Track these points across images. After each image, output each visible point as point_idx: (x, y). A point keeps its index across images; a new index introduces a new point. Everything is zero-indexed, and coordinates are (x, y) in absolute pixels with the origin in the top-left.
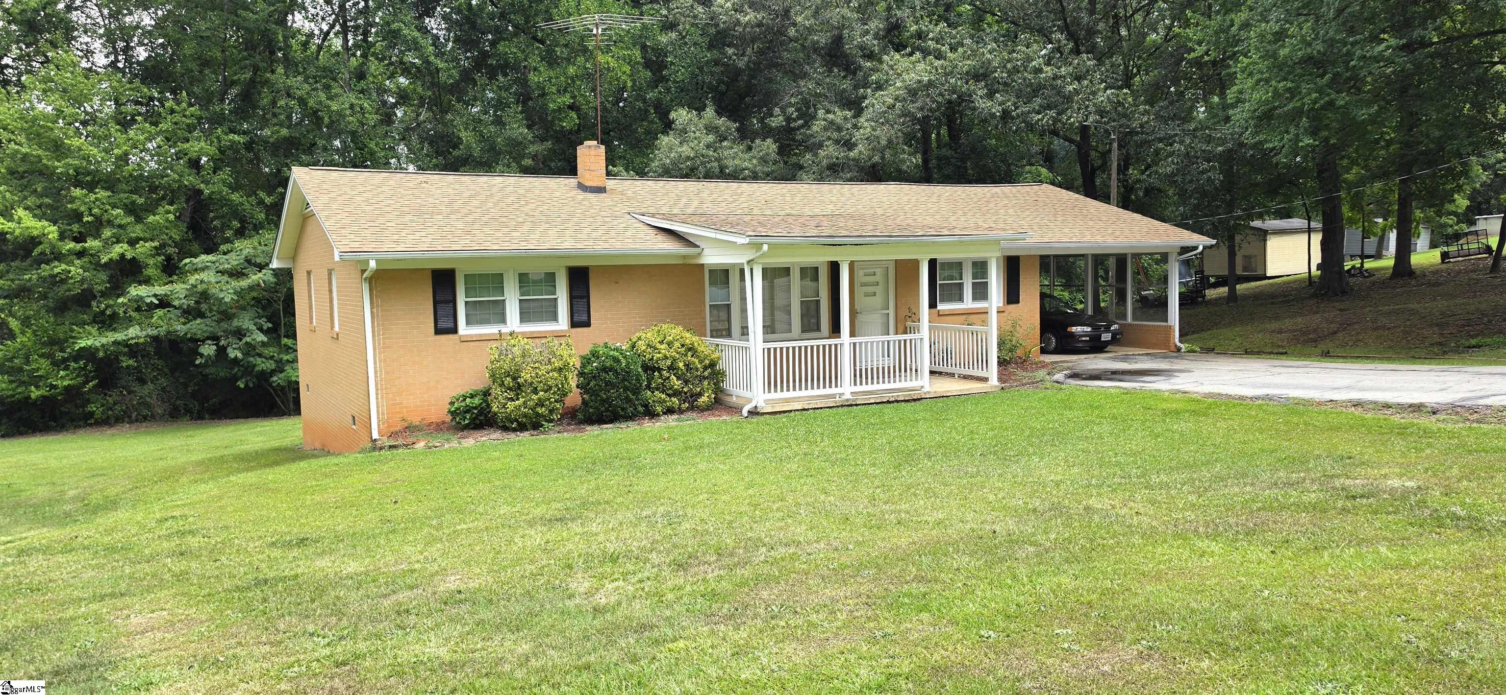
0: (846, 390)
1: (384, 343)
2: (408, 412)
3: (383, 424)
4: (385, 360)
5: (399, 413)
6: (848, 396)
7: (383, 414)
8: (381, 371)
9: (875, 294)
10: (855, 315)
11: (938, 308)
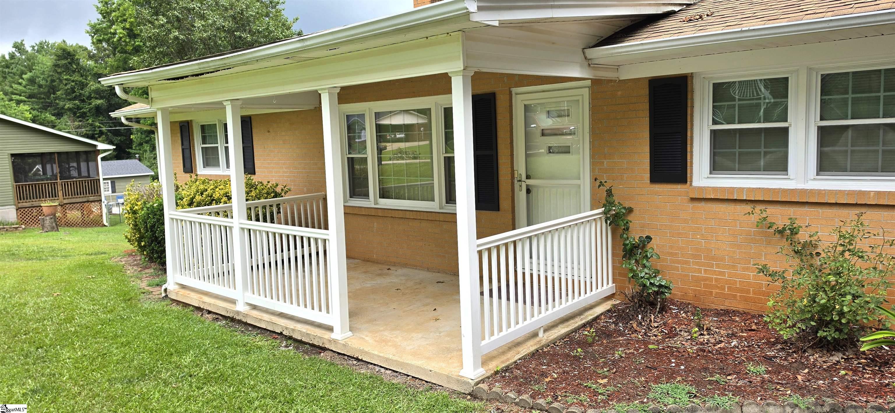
0: (241, 296)
10: (516, 185)
11: (695, 183)
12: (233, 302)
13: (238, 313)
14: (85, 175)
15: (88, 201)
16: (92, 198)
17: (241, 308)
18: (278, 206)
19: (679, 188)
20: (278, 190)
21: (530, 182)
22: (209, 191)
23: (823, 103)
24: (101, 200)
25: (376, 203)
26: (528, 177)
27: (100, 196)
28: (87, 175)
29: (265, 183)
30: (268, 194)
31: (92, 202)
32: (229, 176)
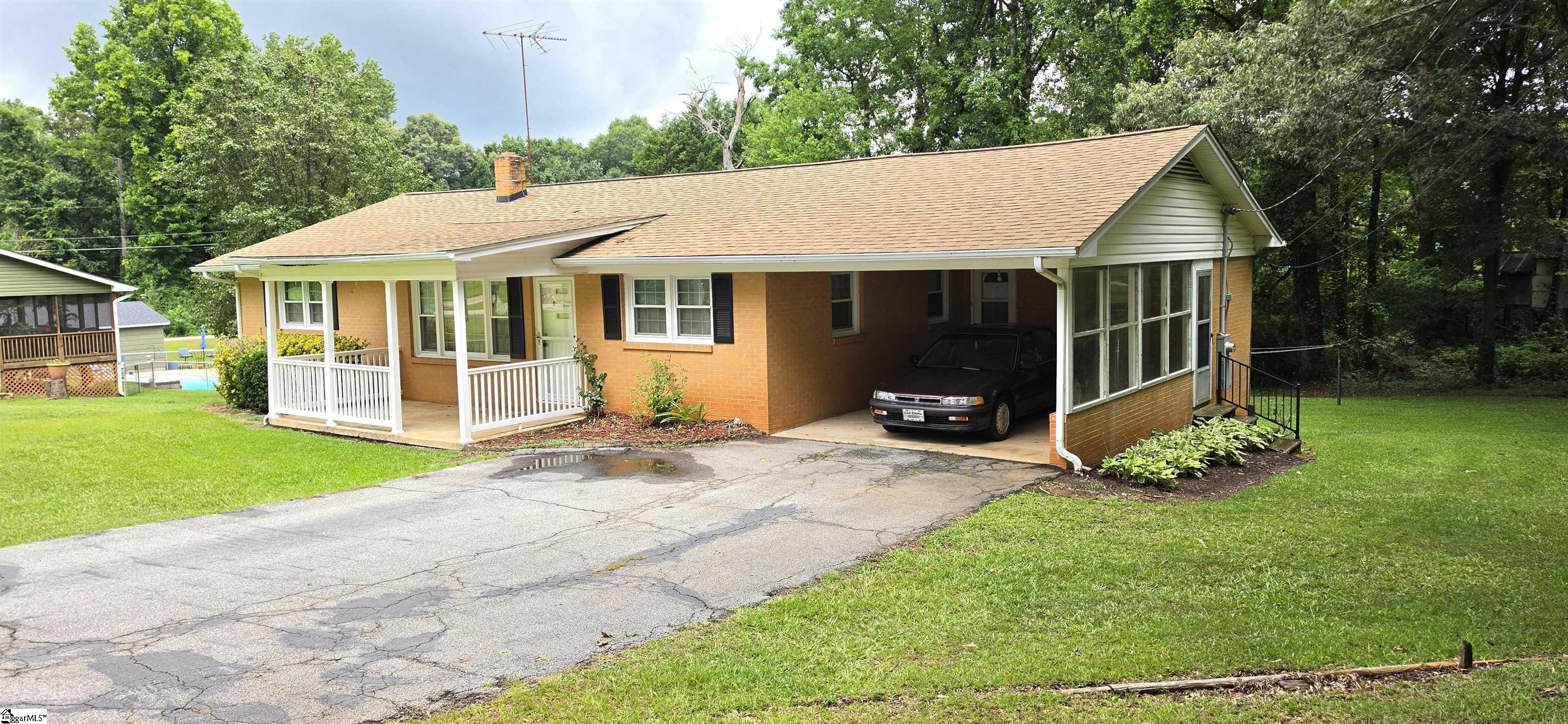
10: (537, 340)
11: (628, 340)
12: (324, 421)
13: (328, 428)
14: (91, 326)
15: (98, 362)
16: (103, 358)
17: (331, 424)
18: (359, 356)
19: (618, 342)
20: (360, 344)
21: (545, 338)
22: (300, 344)
23: (679, 295)
24: (116, 361)
25: (442, 355)
26: (544, 334)
27: (115, 354)
28: (93, 325)
29: (348, 338)
30: (350, 346)
31: (103, 362)
32: (322, 332)
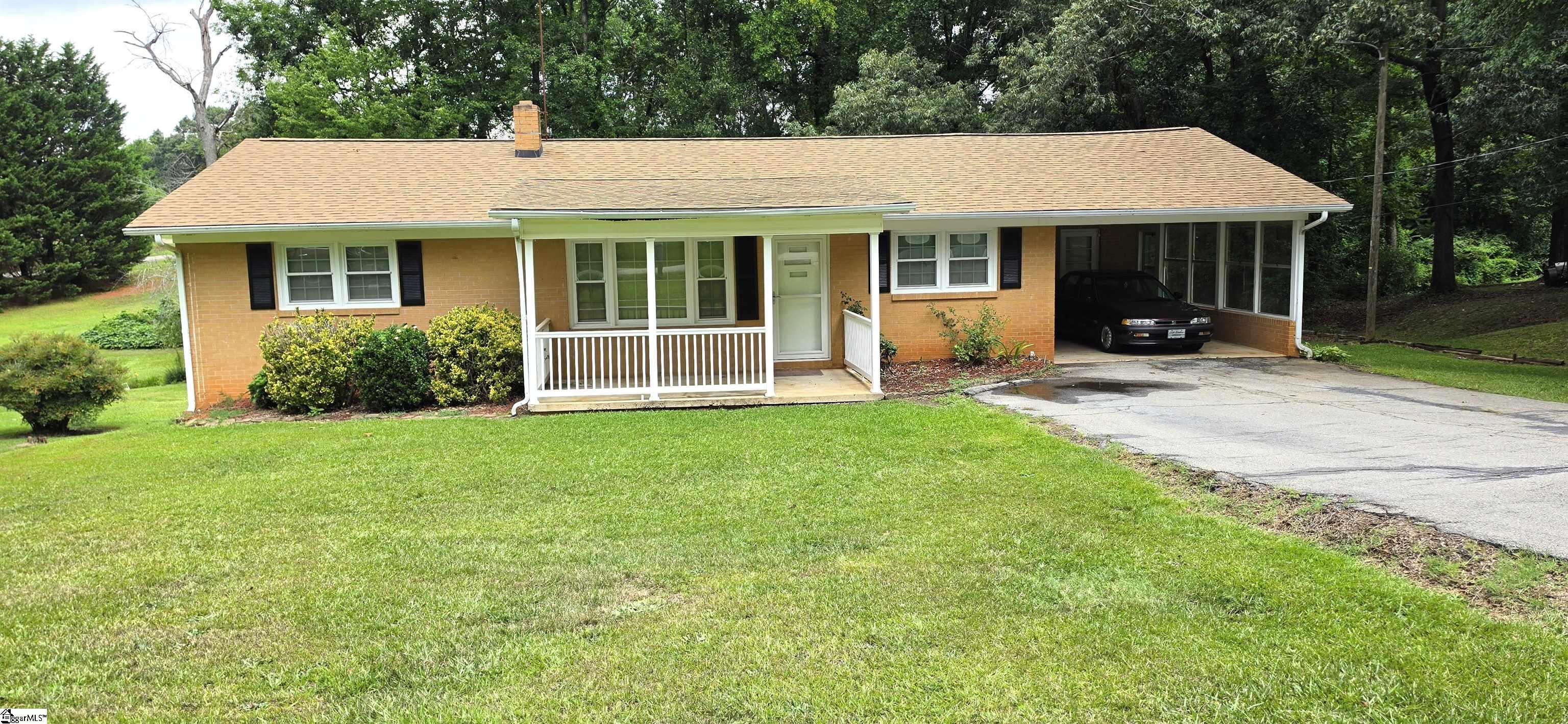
0: (654, 391)
1: (200, 317)
2: (225, 386)
3: (202, 397)
4: (202, 335)
5: (218, 387)
6: (654, 398)
7: (201, 387)
8: (198, 345)
9: (805, 275)
21: (782, 297)
23: (954, 249)
